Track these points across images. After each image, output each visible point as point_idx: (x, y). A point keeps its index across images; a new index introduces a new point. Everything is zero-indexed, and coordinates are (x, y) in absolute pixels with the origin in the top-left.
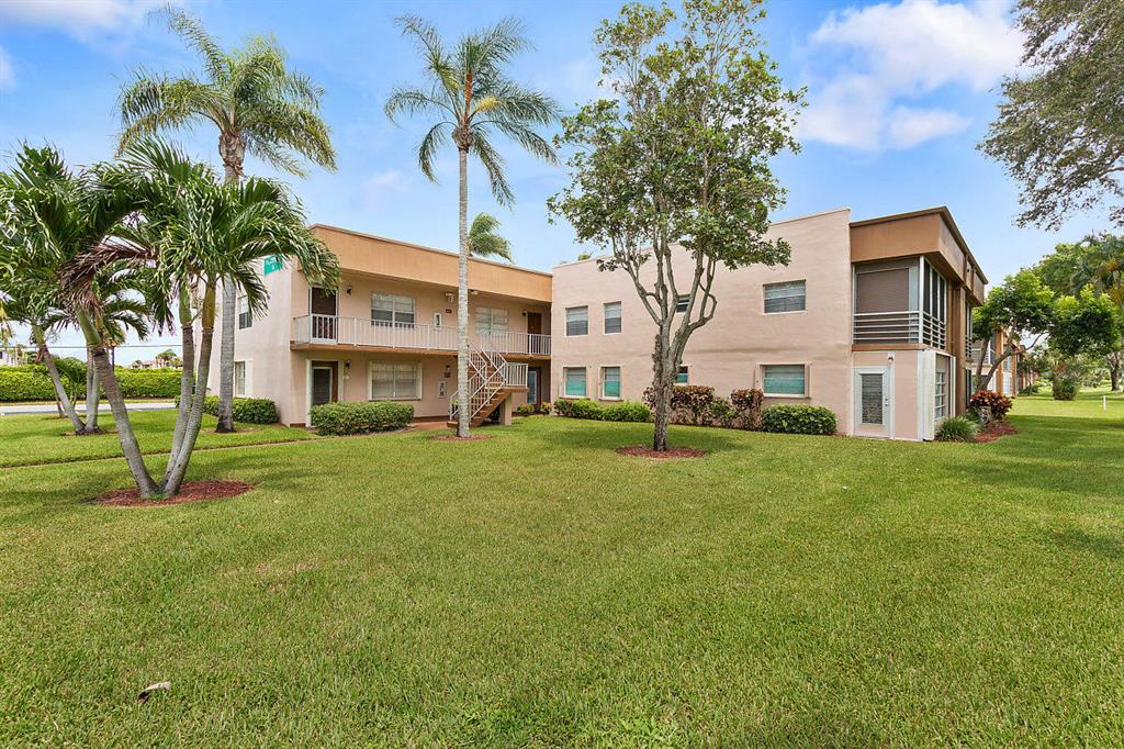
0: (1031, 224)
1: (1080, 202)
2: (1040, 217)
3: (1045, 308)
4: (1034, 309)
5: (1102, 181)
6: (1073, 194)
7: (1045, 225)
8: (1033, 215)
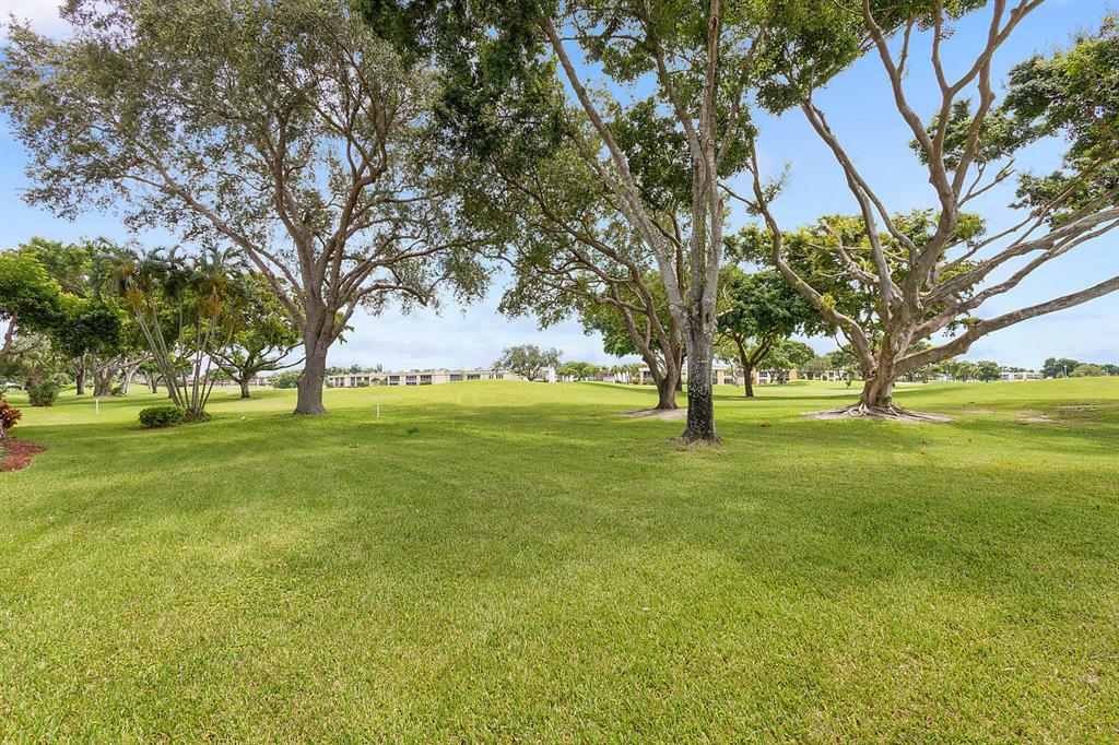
0: (40, 204)
1: (95, 197)
2: (53, 199)
3: (51, 301)
4: (40, 301)
5: (116, 185)
6: (88, 187)
7: (59, 210)
8: (46, 195)
